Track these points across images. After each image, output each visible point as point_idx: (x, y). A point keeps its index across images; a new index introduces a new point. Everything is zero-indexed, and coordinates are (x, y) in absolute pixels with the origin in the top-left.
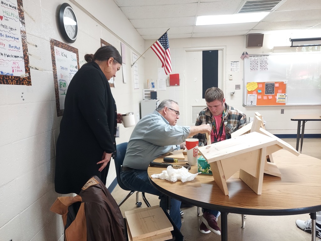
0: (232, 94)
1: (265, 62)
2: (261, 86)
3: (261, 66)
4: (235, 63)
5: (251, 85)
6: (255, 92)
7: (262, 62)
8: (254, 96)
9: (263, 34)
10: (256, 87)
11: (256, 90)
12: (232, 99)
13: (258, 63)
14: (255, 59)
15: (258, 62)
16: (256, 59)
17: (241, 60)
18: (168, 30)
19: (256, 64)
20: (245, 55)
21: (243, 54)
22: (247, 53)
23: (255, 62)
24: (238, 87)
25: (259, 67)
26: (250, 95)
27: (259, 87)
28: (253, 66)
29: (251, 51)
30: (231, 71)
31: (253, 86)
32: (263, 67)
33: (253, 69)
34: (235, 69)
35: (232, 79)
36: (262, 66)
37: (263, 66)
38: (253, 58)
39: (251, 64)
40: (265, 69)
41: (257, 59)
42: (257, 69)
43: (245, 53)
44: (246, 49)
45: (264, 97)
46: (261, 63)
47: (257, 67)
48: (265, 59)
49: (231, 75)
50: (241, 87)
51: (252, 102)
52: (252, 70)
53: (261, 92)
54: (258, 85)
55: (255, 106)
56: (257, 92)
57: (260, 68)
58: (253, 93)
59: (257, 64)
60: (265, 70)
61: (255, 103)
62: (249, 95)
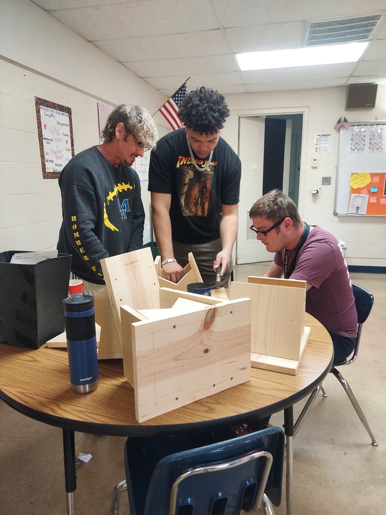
0: (316, 195)
1: (379, 136)
2: (377, 179)
3: (370, 143)
4: (324, 138)
5: (358, 177)
6: (366, 190)
7: (374, 136)
8: (363, 197)
9: (377, 85)
10: (368, 181)
11: (368, 187)
12: (314, 201)
13: (365, 138)
14: (360, 131)
15: (365, 136)
16: (362, 130)
17: (334, 133)
18: (188, 79)
19: (362, 139)
20: (341, 124)
21: (339, 121)
22: (345, 120)
23: (360, 137)
24: (326, 181)
25: (367, 145)
26: (356, 197)
27: (373, 182)
28: (357, 144)
29: (354, 116)
30: (316, 152)
31: (362, 180)
32: (374, 146)
33: (356, 148)
34: (324, 149)
35: (316, 167)
36: (373, 143)
37: (375, 143)
38: (356, 129)
39: (352, 140)
40: (377, 149)
41: (365, 132)
42: (363, 150)
43: (343, 120)
44: (344, 111)
45: (381, 200)
46: (371, 139)
47: (364, 145)
48: (379, 131)
49: (315, 160)
50: (333, 181)
51: (358, 208)
52: (354, 150)
53: (375, 190)
54: (372, 177)
55: (363, 216)
56: (369, 191)
57: (370, 148)
58: (361, 192)
59: (364, 141)
60: (378, 151)
61: (363, 211)
62: (353, 195)
